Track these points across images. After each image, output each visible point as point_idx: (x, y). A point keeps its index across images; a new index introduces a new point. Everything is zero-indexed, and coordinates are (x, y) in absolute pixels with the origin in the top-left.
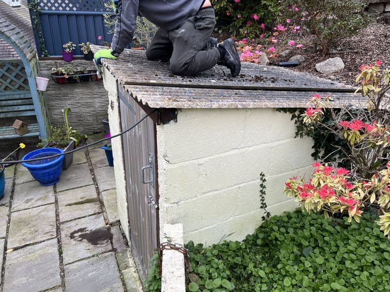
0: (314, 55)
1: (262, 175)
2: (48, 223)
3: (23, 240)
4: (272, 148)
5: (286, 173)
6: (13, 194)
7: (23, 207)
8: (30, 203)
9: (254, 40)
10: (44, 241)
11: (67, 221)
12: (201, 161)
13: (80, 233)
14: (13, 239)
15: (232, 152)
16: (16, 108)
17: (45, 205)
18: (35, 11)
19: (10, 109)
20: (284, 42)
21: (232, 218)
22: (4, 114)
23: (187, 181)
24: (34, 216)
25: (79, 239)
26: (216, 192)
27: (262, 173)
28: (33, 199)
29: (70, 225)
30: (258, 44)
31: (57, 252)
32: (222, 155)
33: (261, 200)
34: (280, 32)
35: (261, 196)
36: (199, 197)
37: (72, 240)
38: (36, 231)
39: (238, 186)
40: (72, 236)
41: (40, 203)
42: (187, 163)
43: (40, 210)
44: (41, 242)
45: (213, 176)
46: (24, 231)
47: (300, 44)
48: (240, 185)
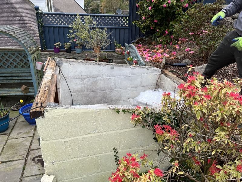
0: (198, 60)
1: (115, 150)
2: (24, 149)
3: (8, 157)
4: (120, 133)
5: (134, 149)
6: (13, 128)
7: (15, 137)
8: (19, 135)
9: (165, 45)
10: (18, 160)
11: (34, 149)
12: (66, 140)
13: (38, 158)
14: (3, 156)
15: (89, 135)
16: (26, 78)
17: (27, 137)
18: (40, 25)
19: (23, 78)
20: (183, 49)
21: (95, 174)
22: (20, 81)
23: (57, 151)
24: (19, 143)
25: (37, 162)
26: (81, 158)
27: (114, 148)
28: (22, 132)
29: (35, 152)
30: (168, 48)
31: (22, 169)
32: (81, 137)
33: (117, 164)
34: (183, 42)
35: (116, 162)
36: (68, 160)
37: (33, 162)
38: (16, 153)
39: (97, 155)
40: (33, 160)
41: (24, 136)
42: (56, 141)
43: (23, 140)
44: (16, 160)
45: (76, 149)
46: (10, 152)
47: (193, 51)
48: (99, 155)
